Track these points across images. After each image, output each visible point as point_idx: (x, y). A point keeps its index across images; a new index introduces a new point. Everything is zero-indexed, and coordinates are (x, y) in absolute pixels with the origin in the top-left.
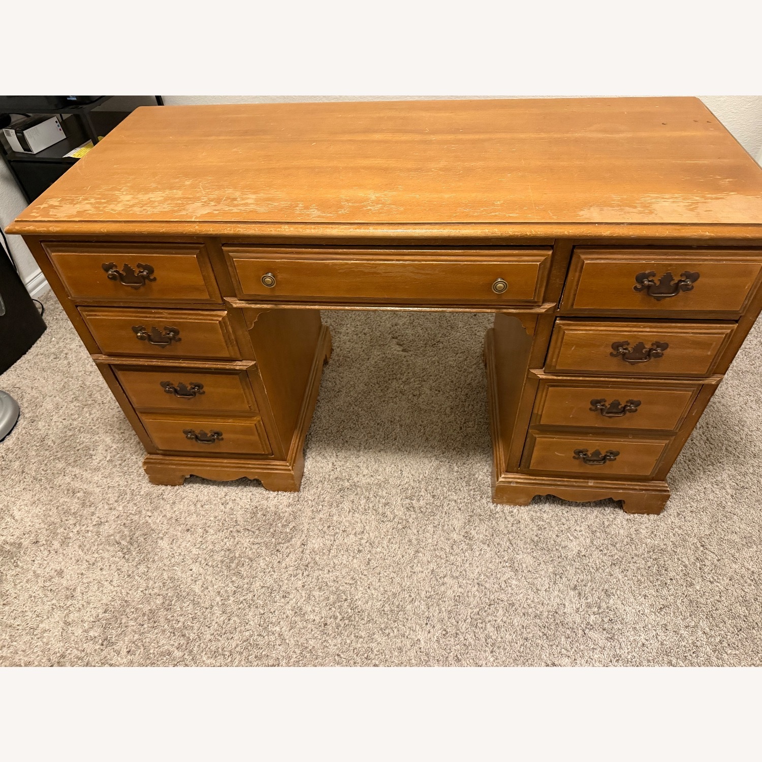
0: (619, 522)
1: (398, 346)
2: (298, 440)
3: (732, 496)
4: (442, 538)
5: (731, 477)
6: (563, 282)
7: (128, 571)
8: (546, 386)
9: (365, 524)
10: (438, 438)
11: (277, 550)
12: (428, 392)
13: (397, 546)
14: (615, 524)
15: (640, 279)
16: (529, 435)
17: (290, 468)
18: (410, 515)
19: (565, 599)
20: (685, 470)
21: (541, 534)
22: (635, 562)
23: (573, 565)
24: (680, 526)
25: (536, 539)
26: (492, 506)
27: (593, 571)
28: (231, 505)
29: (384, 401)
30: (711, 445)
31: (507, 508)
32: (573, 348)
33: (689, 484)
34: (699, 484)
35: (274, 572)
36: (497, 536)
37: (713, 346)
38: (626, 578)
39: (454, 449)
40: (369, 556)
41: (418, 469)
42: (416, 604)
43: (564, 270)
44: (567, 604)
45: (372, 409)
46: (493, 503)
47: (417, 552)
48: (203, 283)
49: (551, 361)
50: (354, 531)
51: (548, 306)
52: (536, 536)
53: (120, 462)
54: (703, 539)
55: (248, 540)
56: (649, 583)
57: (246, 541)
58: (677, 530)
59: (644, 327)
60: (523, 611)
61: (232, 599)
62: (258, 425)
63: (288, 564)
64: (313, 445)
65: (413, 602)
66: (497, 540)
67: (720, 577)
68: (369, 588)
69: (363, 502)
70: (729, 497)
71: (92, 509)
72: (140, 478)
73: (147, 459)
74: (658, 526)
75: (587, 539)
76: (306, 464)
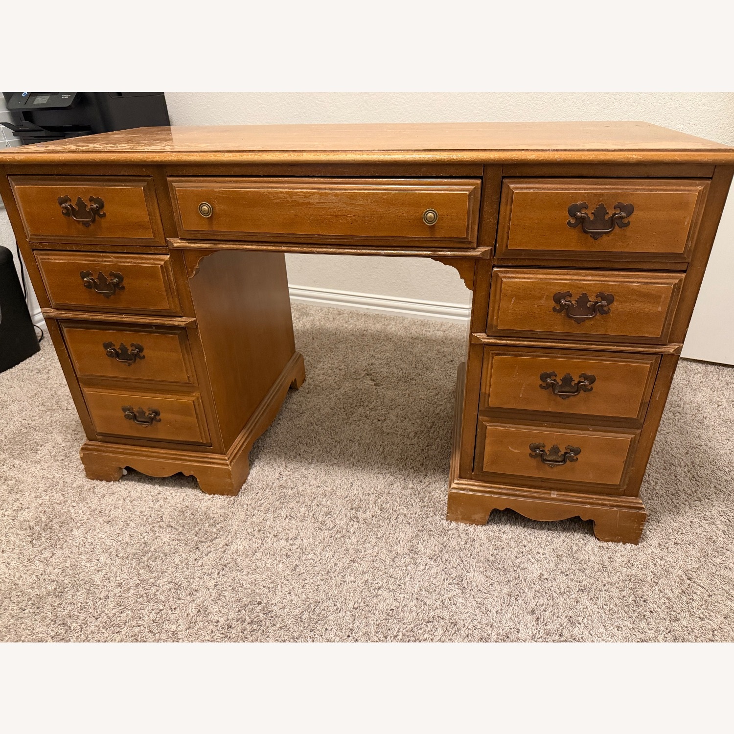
0: (590, 549)
1: (371, 381)
2: (243, 439)
3: (724, 532)
4: (384, 550)
5: (722, 514)
6: (496, 222)
7: (30, 555)
8: (491, 355)
9: (300, 531)
10: (396, 457)
11: (197, 548)
12: (394, 418)
13: (331, 554)
14: (584, 550)
15: (572, 212)
16: (479, 424)
17: (228, 462)
18: (352, 526)
19: (519, 623)
20: (668, 503)
21: (497, 554)
22: (607, 591)
23: (532, 588)
24: (662, 557)
25: (491, 558)
26: (445, 523)
27: (555, 595)
28: (161, 502)
29: (346, 423)
30: (697, 483)
31: (462, 526)
32: (513, 301)
33: (673, 517)
34: (685, 517)
35: (187, 568)
36: (447, 552)
37: (662, 299)
38: (596, 606)
39: (413, 467)
40: (297, 562)
41: (370, 483)
42: (340, 614)
43: (496, 206)
44: (521, 629)
45: (333, 428)
46: (447, 520)
47: (352, 561)
48: (148, 219)
49: (492, 319)
50: (287, 537)
51: (483, 249)
52: (492, 555)
53: (63, 458)
54: (690, 572)
55: (168, 536)
56: (624, 613)
57: (166, 536)
58: (658, 560)
59: (587, 275)
60: (467, 632)
61: (132, 591)
62: (196, 403)
63: (204, 563)
64: (264, 456)
65: (338, 611)
66: (446, 556)
67: (712, 614)
68: (290, 593)
69: (303, 510)
70: (720, 533)
71: (18, 496)
72: (78, 473)
73: (85, 444)
74: (636, 555)
75: (551, 562)
76: (251, 472)
